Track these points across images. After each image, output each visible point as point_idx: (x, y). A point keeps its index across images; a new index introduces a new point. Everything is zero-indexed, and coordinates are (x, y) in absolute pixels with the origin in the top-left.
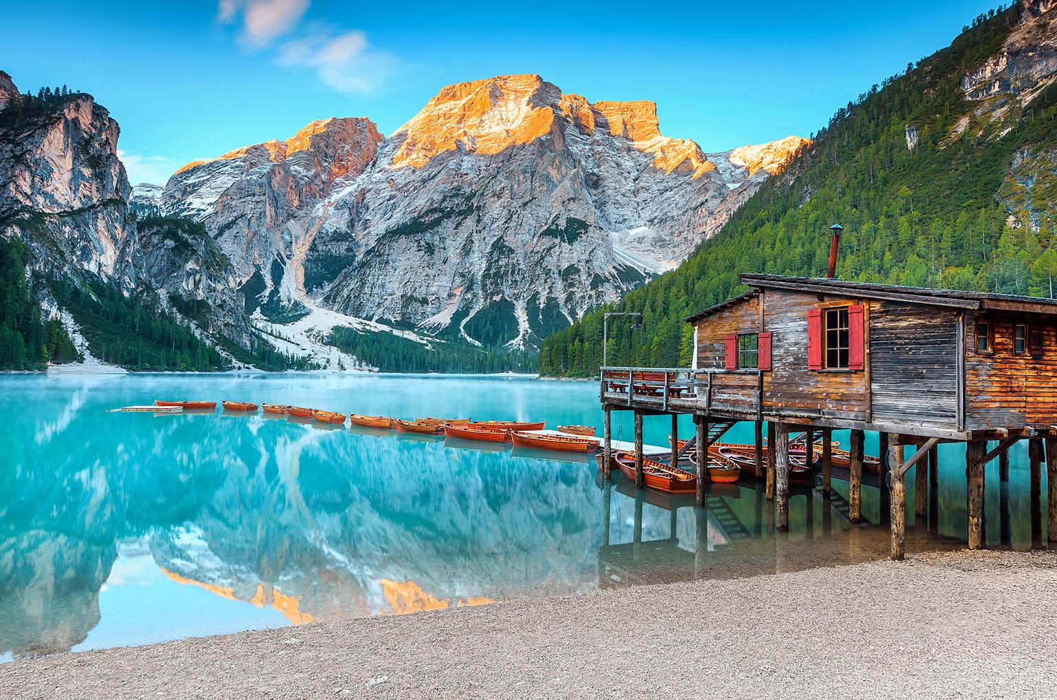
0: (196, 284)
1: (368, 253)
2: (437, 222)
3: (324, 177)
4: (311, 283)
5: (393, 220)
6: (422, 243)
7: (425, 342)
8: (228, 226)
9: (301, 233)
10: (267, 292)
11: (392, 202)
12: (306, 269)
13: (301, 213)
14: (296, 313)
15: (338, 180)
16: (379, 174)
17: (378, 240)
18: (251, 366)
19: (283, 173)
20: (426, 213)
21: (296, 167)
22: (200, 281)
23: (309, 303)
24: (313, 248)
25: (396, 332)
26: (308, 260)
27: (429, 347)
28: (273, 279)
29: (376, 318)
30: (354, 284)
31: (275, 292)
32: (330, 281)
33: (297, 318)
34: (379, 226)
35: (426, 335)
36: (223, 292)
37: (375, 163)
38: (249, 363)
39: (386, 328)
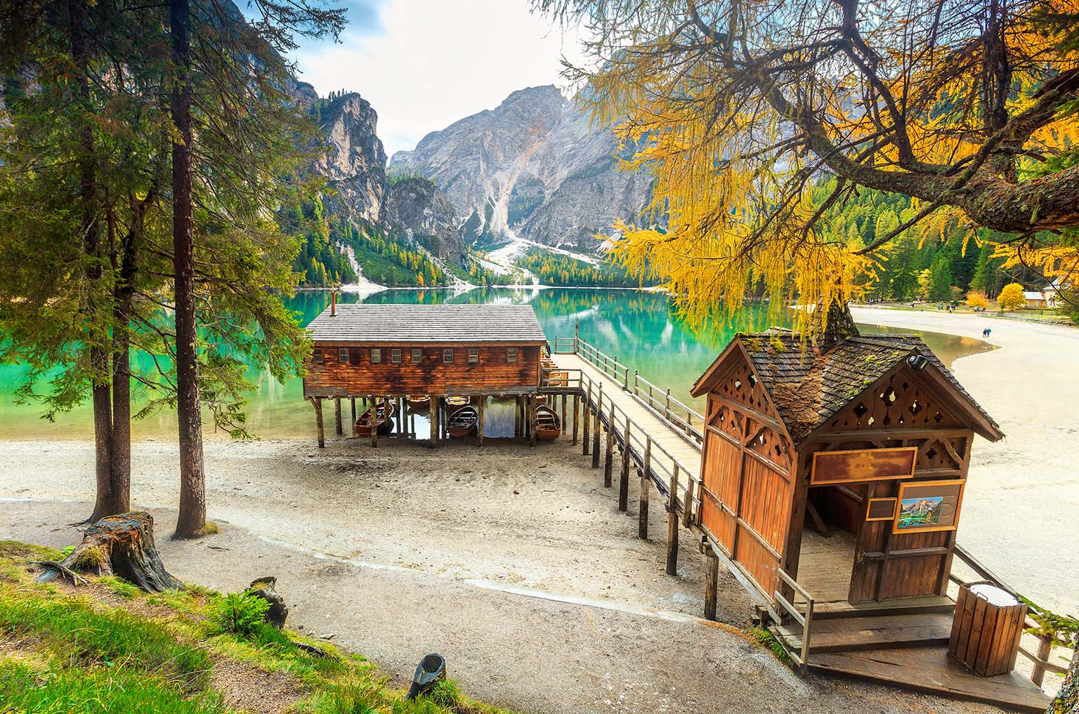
0: (431, 224)
1: (554, 194)
2: (607, 167)
3: (522, 136)
4: (512, 220)
5: (573, 167)
6: (595, 185)
7: (594, 263)
8: (455, 179)
9: (506, 181)
10: (481, 228)
11: (572, 152)
12: (509, 208)
13: (505, 166)
14: (501, 242)
15: (533, 137)
16: (564, 131)
17: (562, 185)
18: (466, 282)
19: (491, 135)
20: (598, 161)
21: (501, 130)
22: (433, 222)
23: (511, 234)
24: (514, 192)
25: (574, 256)
26: (510, 202)
27: (597, 267)
28: (486, 217)
29: (559, 244)
30: (543, 219)
31: (487, 226)
32: (526, 217)
33: (502, 246)
34: (563, 173)
35: (595, 258)
36: (449, 230)
37: (560, 121)
38: (465, 280)
39: (566, 253)
